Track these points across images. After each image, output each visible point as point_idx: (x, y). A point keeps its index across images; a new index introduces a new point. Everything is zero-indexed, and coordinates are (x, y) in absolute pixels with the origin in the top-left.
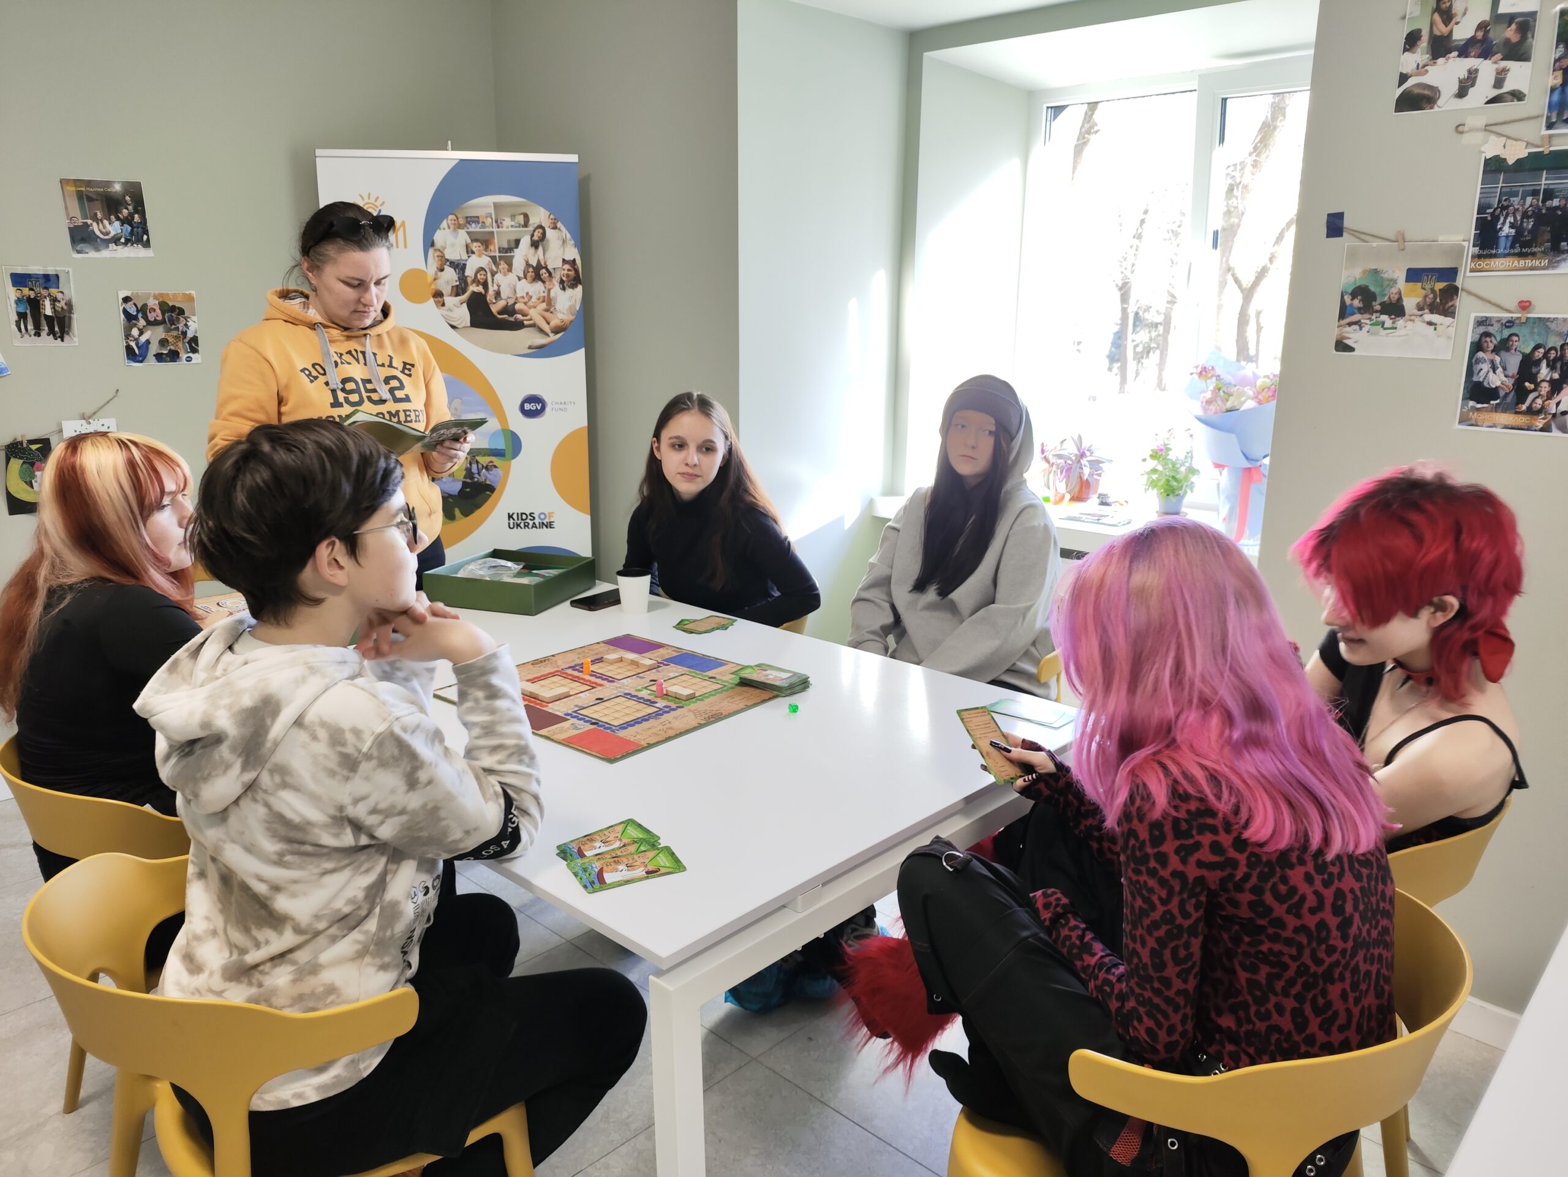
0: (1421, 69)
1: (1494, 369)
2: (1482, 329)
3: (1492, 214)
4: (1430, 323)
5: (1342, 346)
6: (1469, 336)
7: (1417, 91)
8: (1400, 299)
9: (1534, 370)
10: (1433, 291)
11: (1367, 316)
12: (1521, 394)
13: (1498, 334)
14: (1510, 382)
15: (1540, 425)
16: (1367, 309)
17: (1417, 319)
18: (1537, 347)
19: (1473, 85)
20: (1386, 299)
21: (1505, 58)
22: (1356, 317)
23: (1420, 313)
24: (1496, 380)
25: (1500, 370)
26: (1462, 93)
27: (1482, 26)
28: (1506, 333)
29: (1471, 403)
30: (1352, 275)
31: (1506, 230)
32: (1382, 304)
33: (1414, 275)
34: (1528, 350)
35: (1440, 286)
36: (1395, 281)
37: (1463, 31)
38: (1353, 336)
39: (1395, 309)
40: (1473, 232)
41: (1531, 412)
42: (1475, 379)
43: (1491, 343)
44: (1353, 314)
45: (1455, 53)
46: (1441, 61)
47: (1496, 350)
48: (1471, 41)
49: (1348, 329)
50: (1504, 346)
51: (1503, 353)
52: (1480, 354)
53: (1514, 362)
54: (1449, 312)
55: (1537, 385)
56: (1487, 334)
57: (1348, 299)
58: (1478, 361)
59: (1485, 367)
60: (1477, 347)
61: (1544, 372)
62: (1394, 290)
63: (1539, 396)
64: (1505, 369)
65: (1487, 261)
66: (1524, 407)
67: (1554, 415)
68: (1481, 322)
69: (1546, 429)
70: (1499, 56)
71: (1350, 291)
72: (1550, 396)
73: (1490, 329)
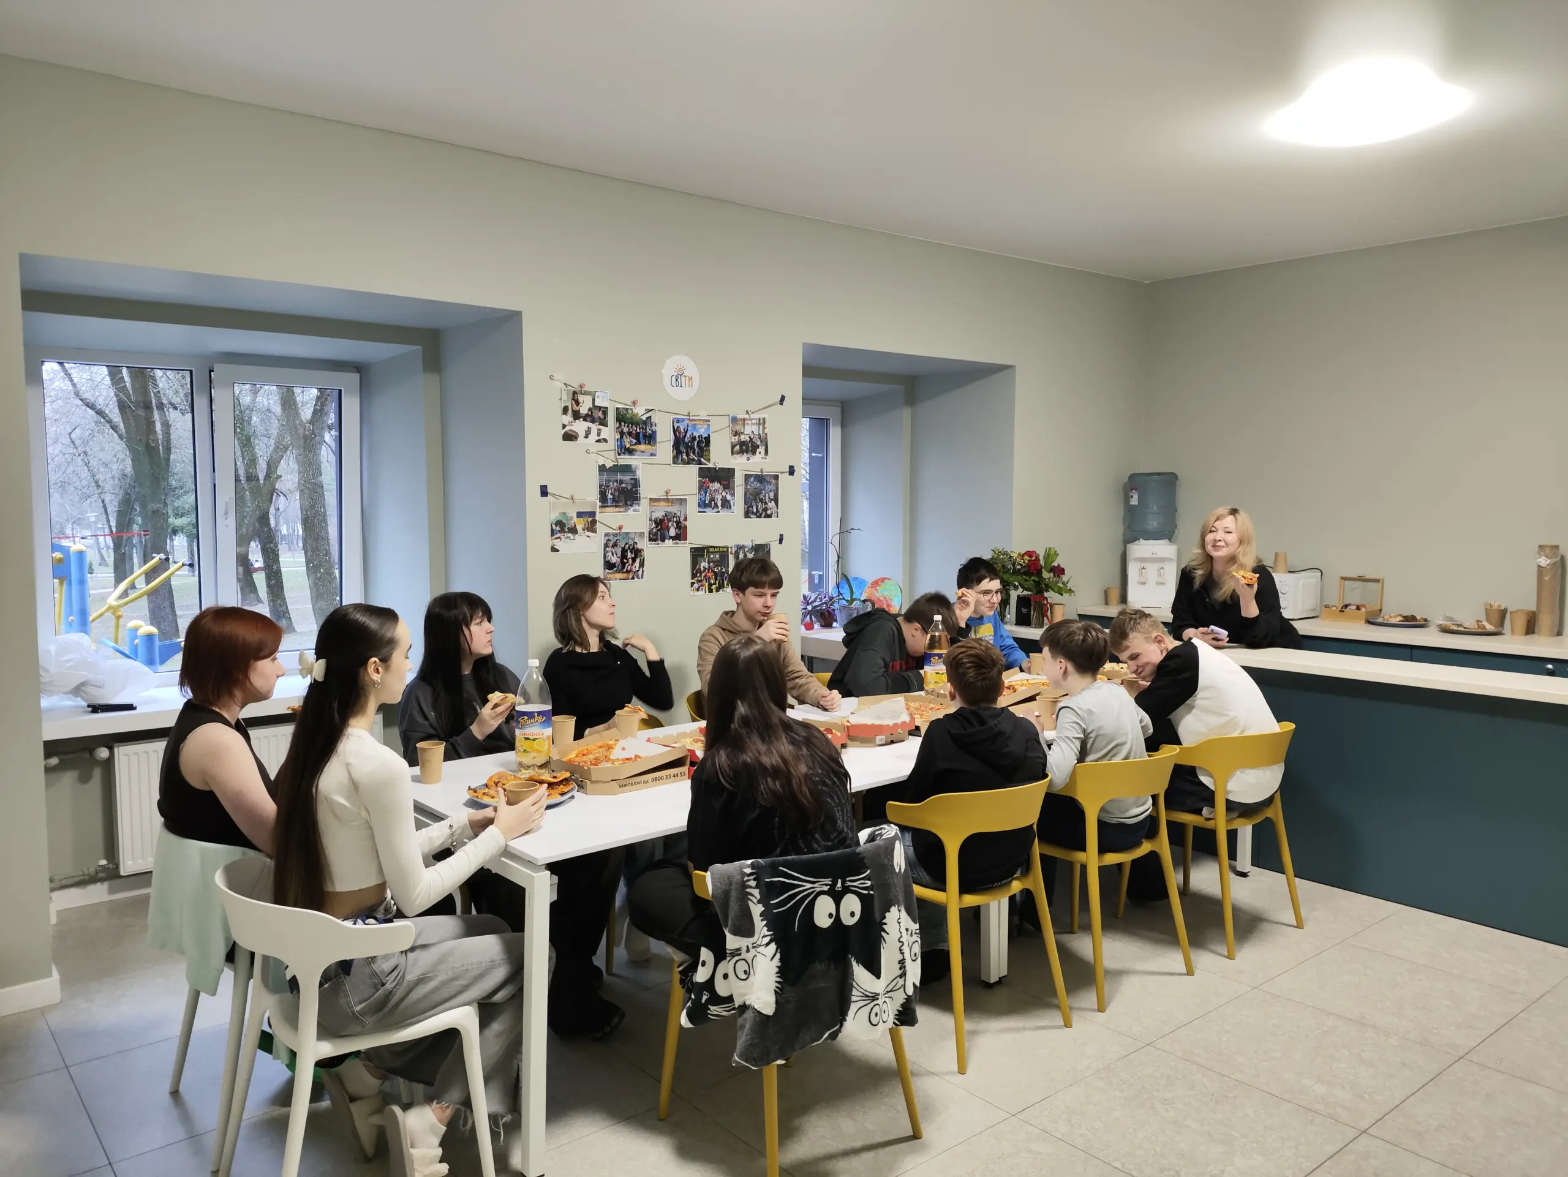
0: (571, 423)
1: (613, 554)
2: (607, 538)
3: (604, 489)
4: (588, 536)
5: (554, 549)
6: (603, 542)
7: (570, 432)
8: (575, 526)
9: (626, 554)
10: (587, 522)
11: (563, 534)
12: (623, 564)
13: (613, 539)
14: (619, 560)
15: (631, 577)
16: (562, 531)
17: (583, 534)
18: (626, 544)
19: (590, 434)
20: (570, 526)
21: (600, 424)
22: (559, 535)
23: (583, 532)
24: (615, 559)
25: (615, 555)
26: (586, 437)
27: (590, 409)
28: (615, 539)
29: (607, 571)
30: (555, 516)
31: (610, 496)
32: (568, 528)
33: (580, 515)
34: (623, 546)
35: (590, 519)
36: (572, 518)
37: (584, 410)
38: (558, 544)
39: (573, 530)
40: (599, 496)
41: (628, 572)
42: (607, 560)
43: (611, 544)
44: (557, 534)
45: (582, 419)
46: (577, 421)
47: (613, 546)
48: (587, 415)
49: (555, 541)
50: (615, 545)
51: (615, 548)
52: (608, 549)
53: (619, 551)
54: (595, 531)
55: (628, 560)
56: (609, 540)
57: (554, 526)
58: (607, 552)
59: (610, 554)
60: (606, 546)
61: (629, 555)
62: (573, 522)
63: (629, 565)
64: (616, 555)
65: (606, 508)
66: (625, 570)
67: (635, 572)
68: (607, 535)
69: (633, 578)
70: (597, 423)
71: (554, 522)
72: (632, 565)
73: (610, 538)
